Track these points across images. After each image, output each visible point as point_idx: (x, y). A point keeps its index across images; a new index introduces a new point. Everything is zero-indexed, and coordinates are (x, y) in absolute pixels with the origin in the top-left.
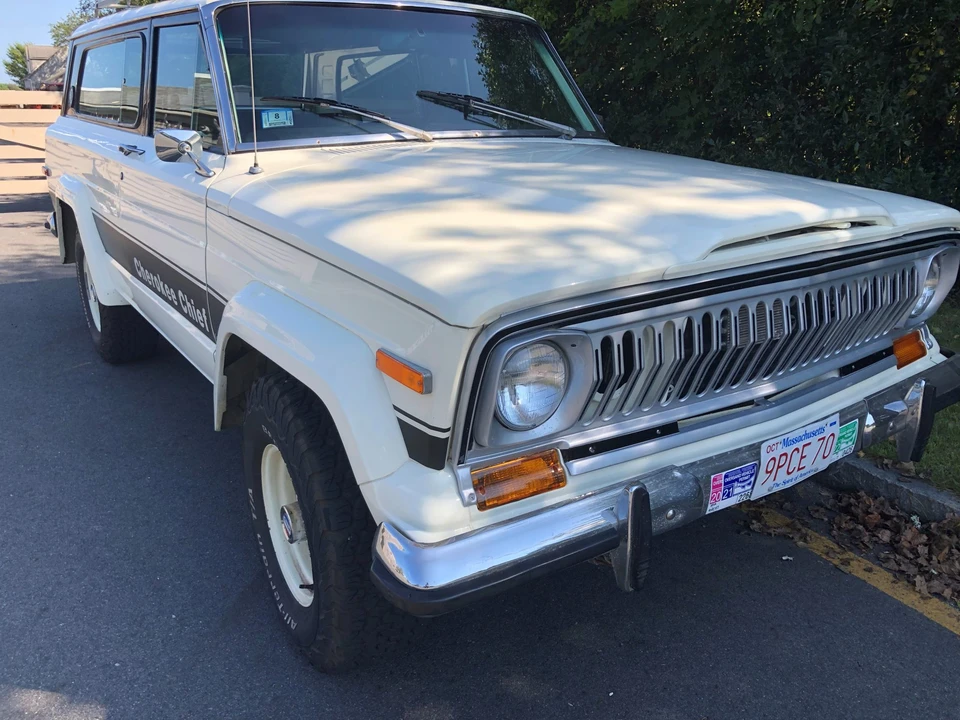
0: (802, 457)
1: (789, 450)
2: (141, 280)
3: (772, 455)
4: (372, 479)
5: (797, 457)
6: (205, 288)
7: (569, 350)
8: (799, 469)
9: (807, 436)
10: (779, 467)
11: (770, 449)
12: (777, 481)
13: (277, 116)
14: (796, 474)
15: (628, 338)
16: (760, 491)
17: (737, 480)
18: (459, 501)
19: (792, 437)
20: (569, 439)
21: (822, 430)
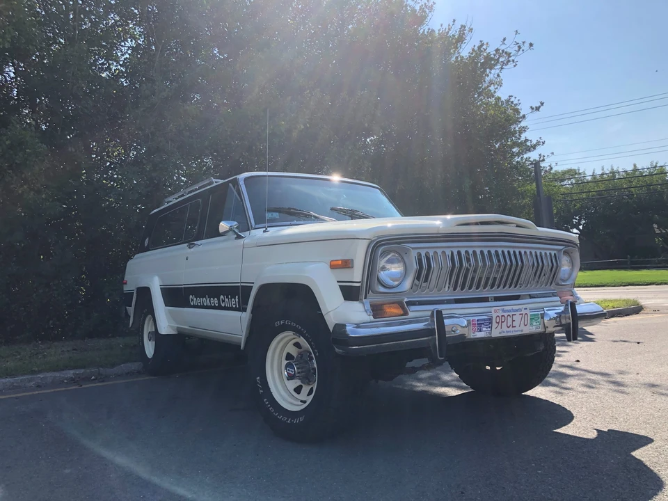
0: (513, 321)
1: (506, 314)
3: (497, 315)
4: (330, 311)
5: (510, 320)
7: (404, 256)
8: (513, 327)
9: (513, 310)
10: (502, 322)
11: (496, 311)
12: (502, 329)
14: (511, 329)
15: (427, 254)
16: (496, 333)
17: (483, 324)
18: (365, 313)
19: (506, 308)
20: (408, 298)
21: (520, 310)
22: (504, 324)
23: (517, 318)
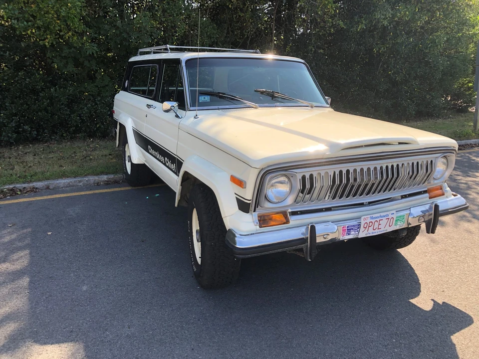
0: (379, 224)
1: (373, 221)
2: (150, 154)
3: (366, 221)
4: (227, 215)
5: (377, 224)
6: (176, 156)
7: (291, 178)
8: (378, 229)
9: (381, 216)
10: (369, 226)
11: (365, 219)
12: (369, 232)
13: (204, 98)
14: (377, 230)
15: (311, 176)
16: (362, 235)
17: (352, 229)
18: (253, 223)
19: (374, 216)
20: (291, 209)
21: (388, 215)
22: (371, 228)
23: (384, 222)
